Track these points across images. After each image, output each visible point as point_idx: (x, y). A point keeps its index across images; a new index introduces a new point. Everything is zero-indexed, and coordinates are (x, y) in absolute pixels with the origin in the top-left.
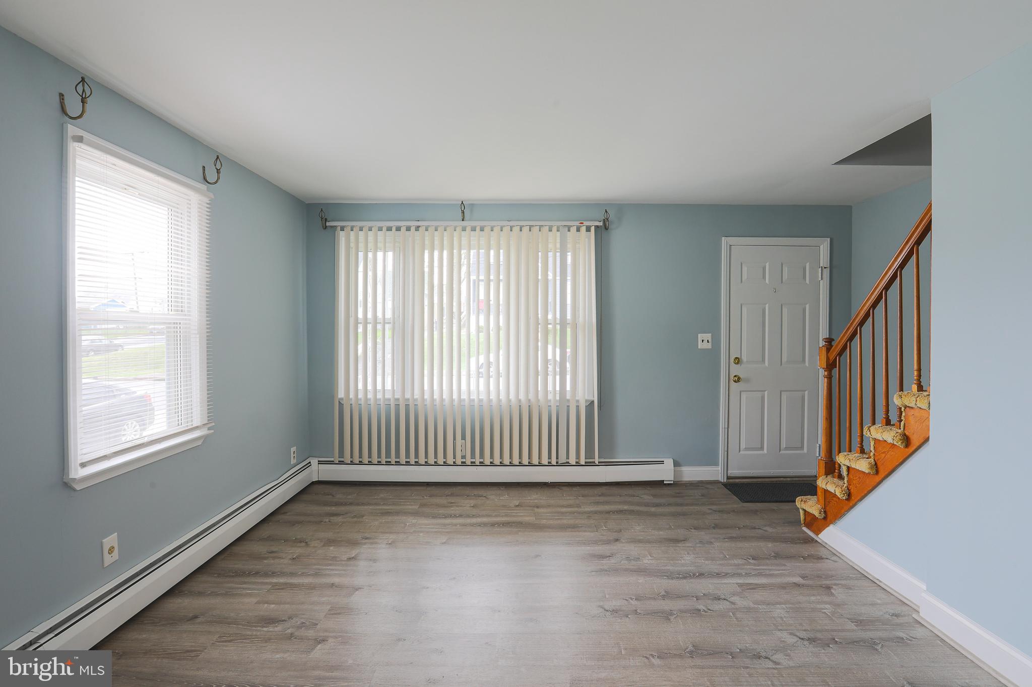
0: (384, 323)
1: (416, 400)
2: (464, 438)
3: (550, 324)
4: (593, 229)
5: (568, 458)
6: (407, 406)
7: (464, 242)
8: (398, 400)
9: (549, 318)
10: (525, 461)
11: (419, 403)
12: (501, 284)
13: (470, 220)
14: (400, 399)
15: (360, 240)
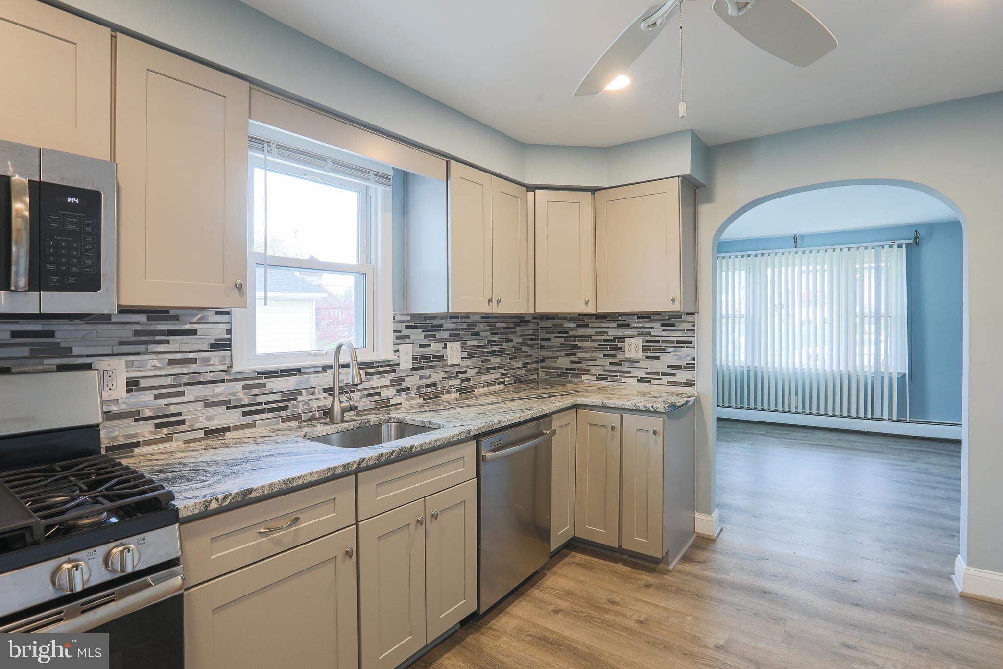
0: (740, 317)
1: (762, 367)
2: (797, 395)
3: (867, 317)
4: (904, 245)
5: (882, 415)
6: (756, 371)
7: (797, 261)
8: (749, 367)
9: (865, 312)
10: (845, 413)
11: (764, 370)
12: (826, 273)
13: (801, 247)
14: (751, 367)
15: (723, 265)
